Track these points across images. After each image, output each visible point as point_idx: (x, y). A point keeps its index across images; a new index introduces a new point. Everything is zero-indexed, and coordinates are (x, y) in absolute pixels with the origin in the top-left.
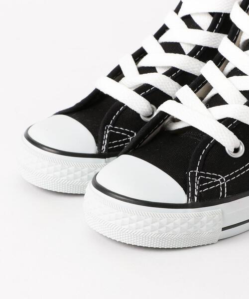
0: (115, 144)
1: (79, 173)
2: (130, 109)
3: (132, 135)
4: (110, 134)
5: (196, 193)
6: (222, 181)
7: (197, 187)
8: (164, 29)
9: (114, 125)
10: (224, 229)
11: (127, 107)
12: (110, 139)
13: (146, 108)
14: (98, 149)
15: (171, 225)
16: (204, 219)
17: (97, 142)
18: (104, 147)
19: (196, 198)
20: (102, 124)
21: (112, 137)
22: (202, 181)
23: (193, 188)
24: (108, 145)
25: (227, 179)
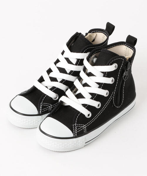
0: (44, 110)
1: (32, 122)
2: (49, 96)
3: (50, 105)
4: (42, 106)
5: (76, 133)
6: (84, 127)
7: (76, 130)
8: (58, 61)
9: (43, 102)
10: (86, 143)
11: (47, 96)
12: (42, 108)
13: (55, 96)
14: (38, 112)
15: (68, 145)
16: (79, 141)
17: (38, 110)
18: (40, 112)
19: (76, 134)
20: (39, 103)
21: (43, 107)
22: (78, 128)
23: (75, 131)
24: (42, 111)
25: (86, 126)
